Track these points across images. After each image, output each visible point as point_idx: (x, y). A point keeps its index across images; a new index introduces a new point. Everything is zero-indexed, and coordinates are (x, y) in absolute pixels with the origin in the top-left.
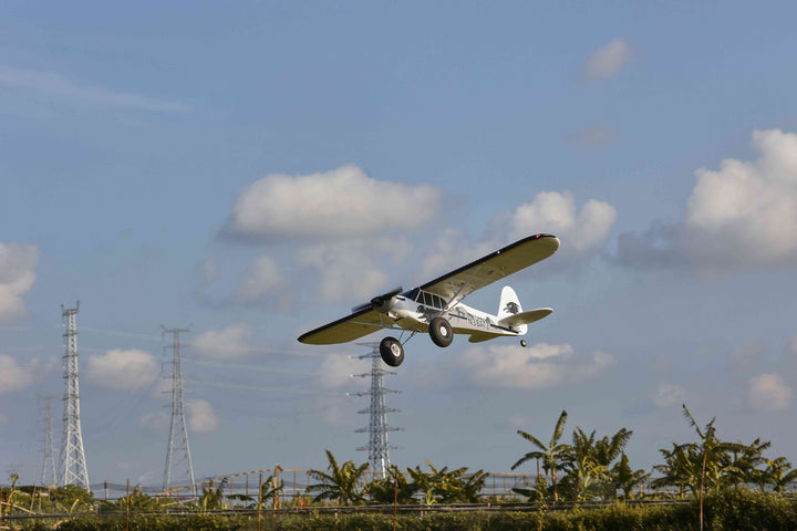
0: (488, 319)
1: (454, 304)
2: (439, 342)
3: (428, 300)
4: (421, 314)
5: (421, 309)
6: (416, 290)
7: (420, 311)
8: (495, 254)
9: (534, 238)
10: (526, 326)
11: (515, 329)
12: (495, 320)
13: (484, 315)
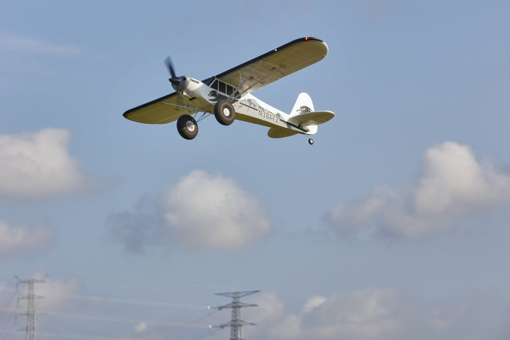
0: (278, 115)
1: (247, 96)
2: (222, 120)
3: (222, 87)
4: (213, 98)
5: (213, 94)
6: (213, 78)
7: (213, 95)
8: (273, 52)
9: (303, 40)
10: (316, 126)
11: (304, 128)
12: (286, 117)
13: (275, 111)
